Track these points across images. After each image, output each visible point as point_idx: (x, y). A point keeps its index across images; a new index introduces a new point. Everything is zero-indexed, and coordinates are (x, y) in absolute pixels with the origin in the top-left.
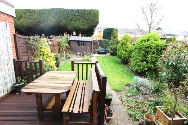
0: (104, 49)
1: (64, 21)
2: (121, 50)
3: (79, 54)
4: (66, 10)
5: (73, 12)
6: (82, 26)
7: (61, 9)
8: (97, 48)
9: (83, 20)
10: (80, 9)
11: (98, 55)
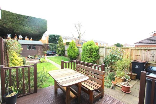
0: (51, 51)
1: (11, 24)
2: (71, 51)
3: (31, 57)
4: (12, 13)
5: (21, 17)
6: (32, 31)
7: (6, 11)
8: (45, 51)
9: (33, 26)
10: (29, 16)
11: (48, 57)
